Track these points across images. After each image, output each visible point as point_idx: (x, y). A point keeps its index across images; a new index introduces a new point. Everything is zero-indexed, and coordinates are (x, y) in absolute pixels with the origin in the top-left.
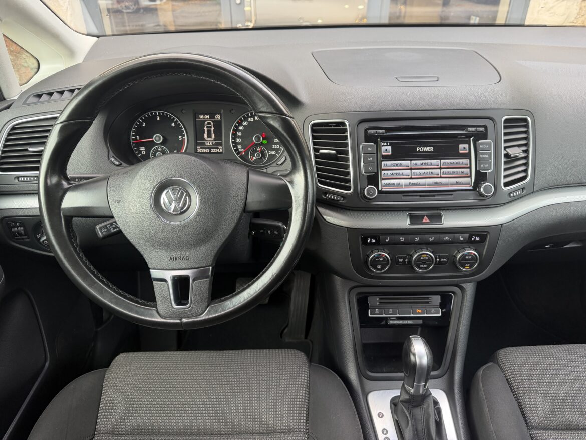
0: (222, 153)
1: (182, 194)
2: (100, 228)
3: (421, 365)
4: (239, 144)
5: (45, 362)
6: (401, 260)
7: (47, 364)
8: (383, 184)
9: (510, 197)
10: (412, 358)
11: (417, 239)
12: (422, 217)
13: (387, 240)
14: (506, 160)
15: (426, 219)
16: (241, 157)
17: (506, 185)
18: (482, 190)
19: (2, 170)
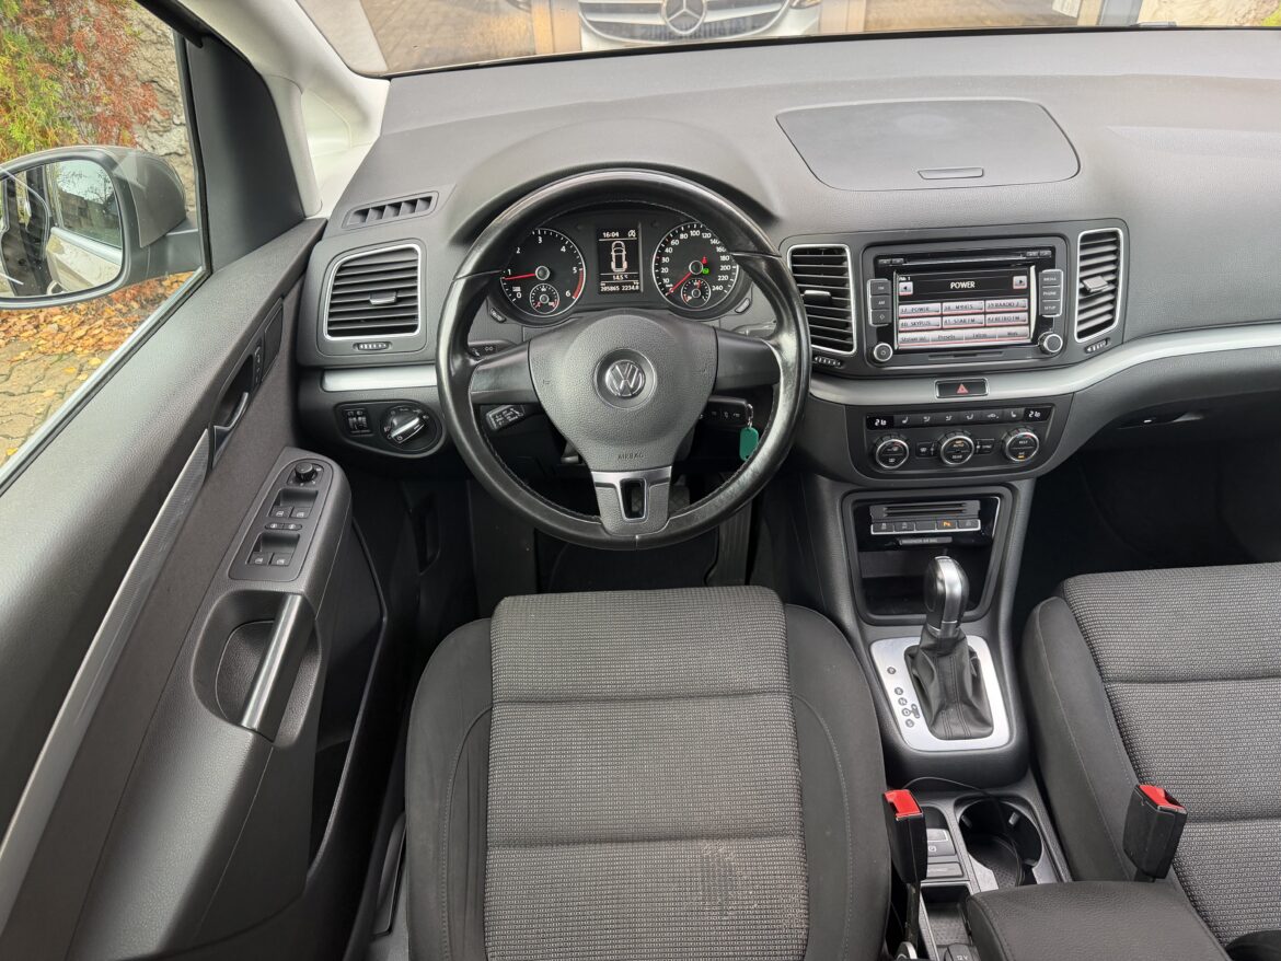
0: (639, 291)
1: (634, 370)
2: (494, 417)
3: (952, 595)
4: (665, 276)
6: (923, 450)
8: (903, 339)
9: (1087, 352)
11: (949, 418)
12: (957, 385)
13: (904, 422)
14: (1082, 297)
15: (962, 389)
16: (669, 296)
17: (1082, 334)
18: (1045, 344)
19: (332, 333)
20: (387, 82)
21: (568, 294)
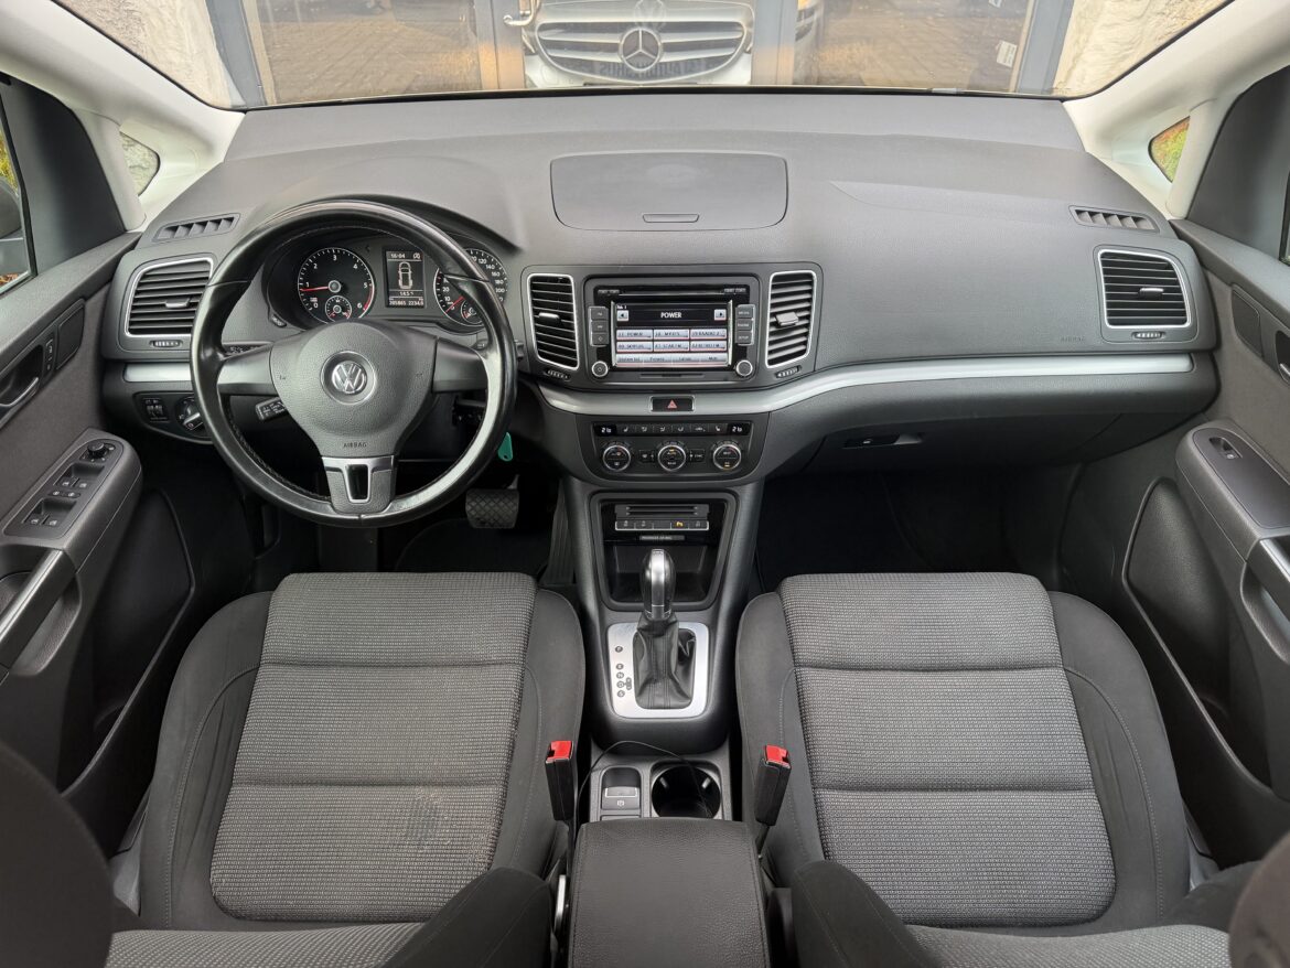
0: (422, 307)
1: (357, 371)
2: (262, 409)
3: (658, 582)
4: (447, 294)
5: (190, 587)
6: (645, 456)
7: (193, 590)
8: (616, 359)
9: (778, 377)
10: (648, 574)
11: (663, 430)
12: (669, 401)
13: (626, 431)
14: (773, 329)
15: (672, 405)
16: (450, 313)
17: (772, 362)
18: (738, 370)
19: (132, 331)
20: (242, 115)
21: (359, 305)
